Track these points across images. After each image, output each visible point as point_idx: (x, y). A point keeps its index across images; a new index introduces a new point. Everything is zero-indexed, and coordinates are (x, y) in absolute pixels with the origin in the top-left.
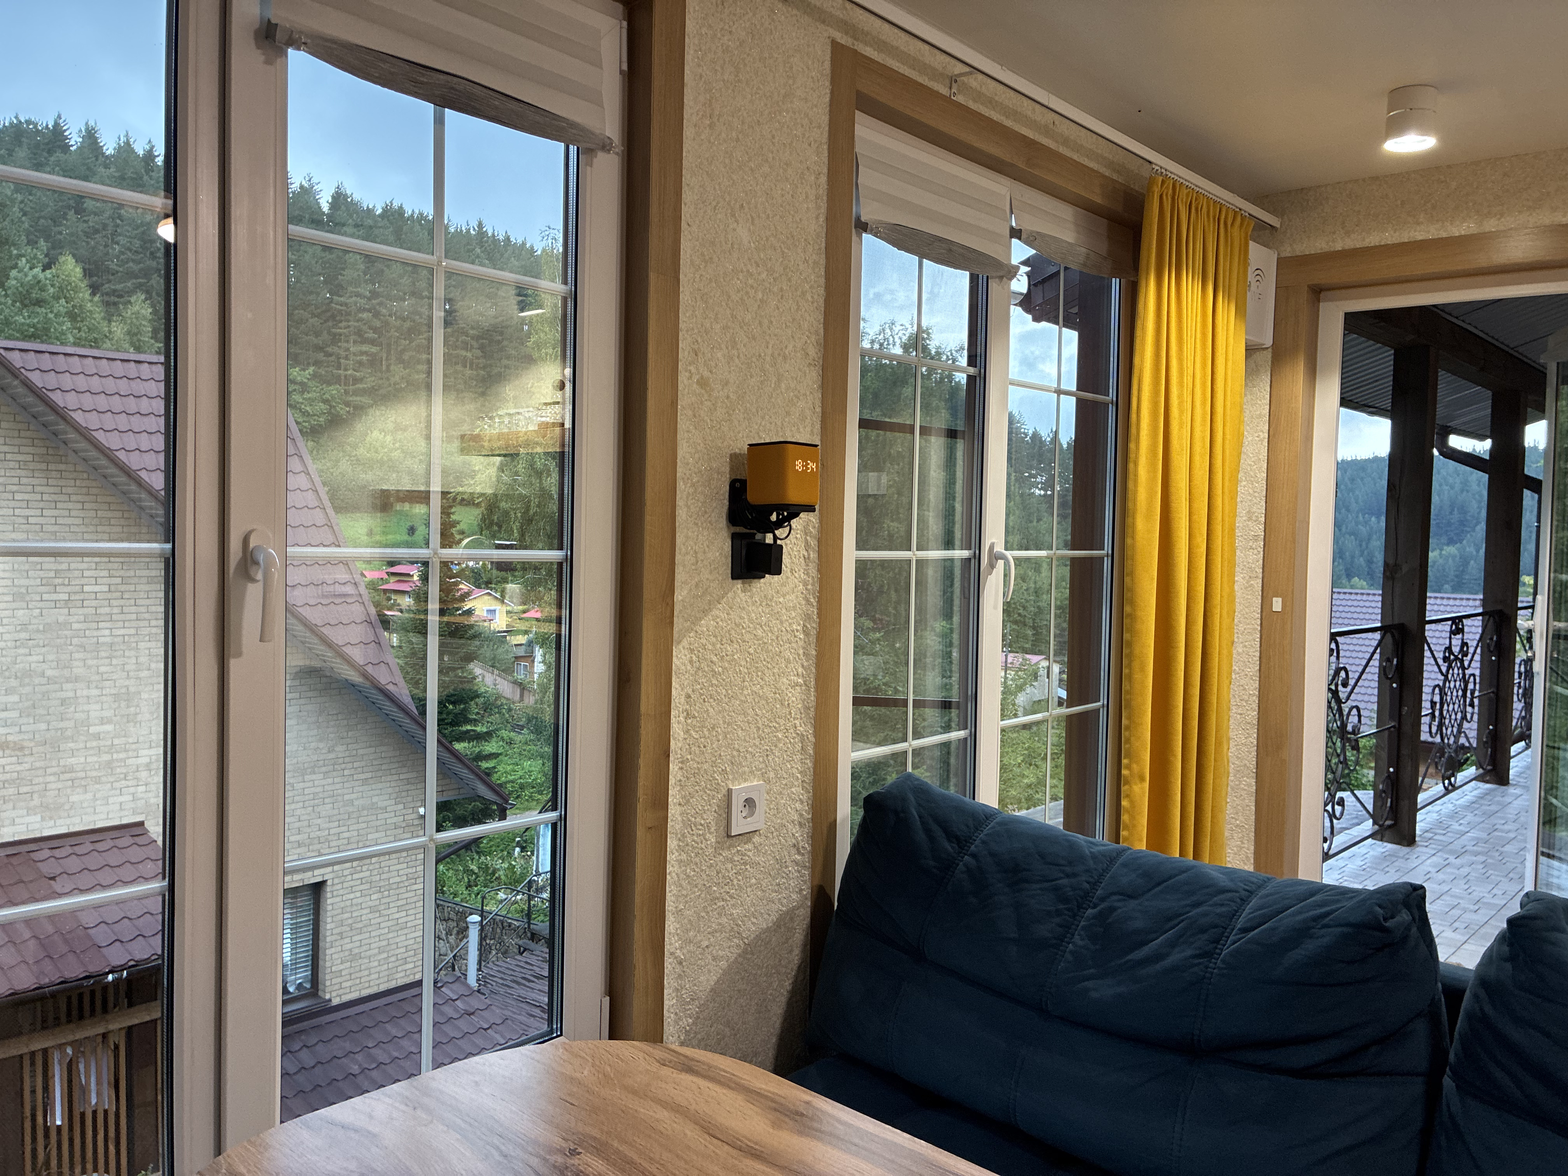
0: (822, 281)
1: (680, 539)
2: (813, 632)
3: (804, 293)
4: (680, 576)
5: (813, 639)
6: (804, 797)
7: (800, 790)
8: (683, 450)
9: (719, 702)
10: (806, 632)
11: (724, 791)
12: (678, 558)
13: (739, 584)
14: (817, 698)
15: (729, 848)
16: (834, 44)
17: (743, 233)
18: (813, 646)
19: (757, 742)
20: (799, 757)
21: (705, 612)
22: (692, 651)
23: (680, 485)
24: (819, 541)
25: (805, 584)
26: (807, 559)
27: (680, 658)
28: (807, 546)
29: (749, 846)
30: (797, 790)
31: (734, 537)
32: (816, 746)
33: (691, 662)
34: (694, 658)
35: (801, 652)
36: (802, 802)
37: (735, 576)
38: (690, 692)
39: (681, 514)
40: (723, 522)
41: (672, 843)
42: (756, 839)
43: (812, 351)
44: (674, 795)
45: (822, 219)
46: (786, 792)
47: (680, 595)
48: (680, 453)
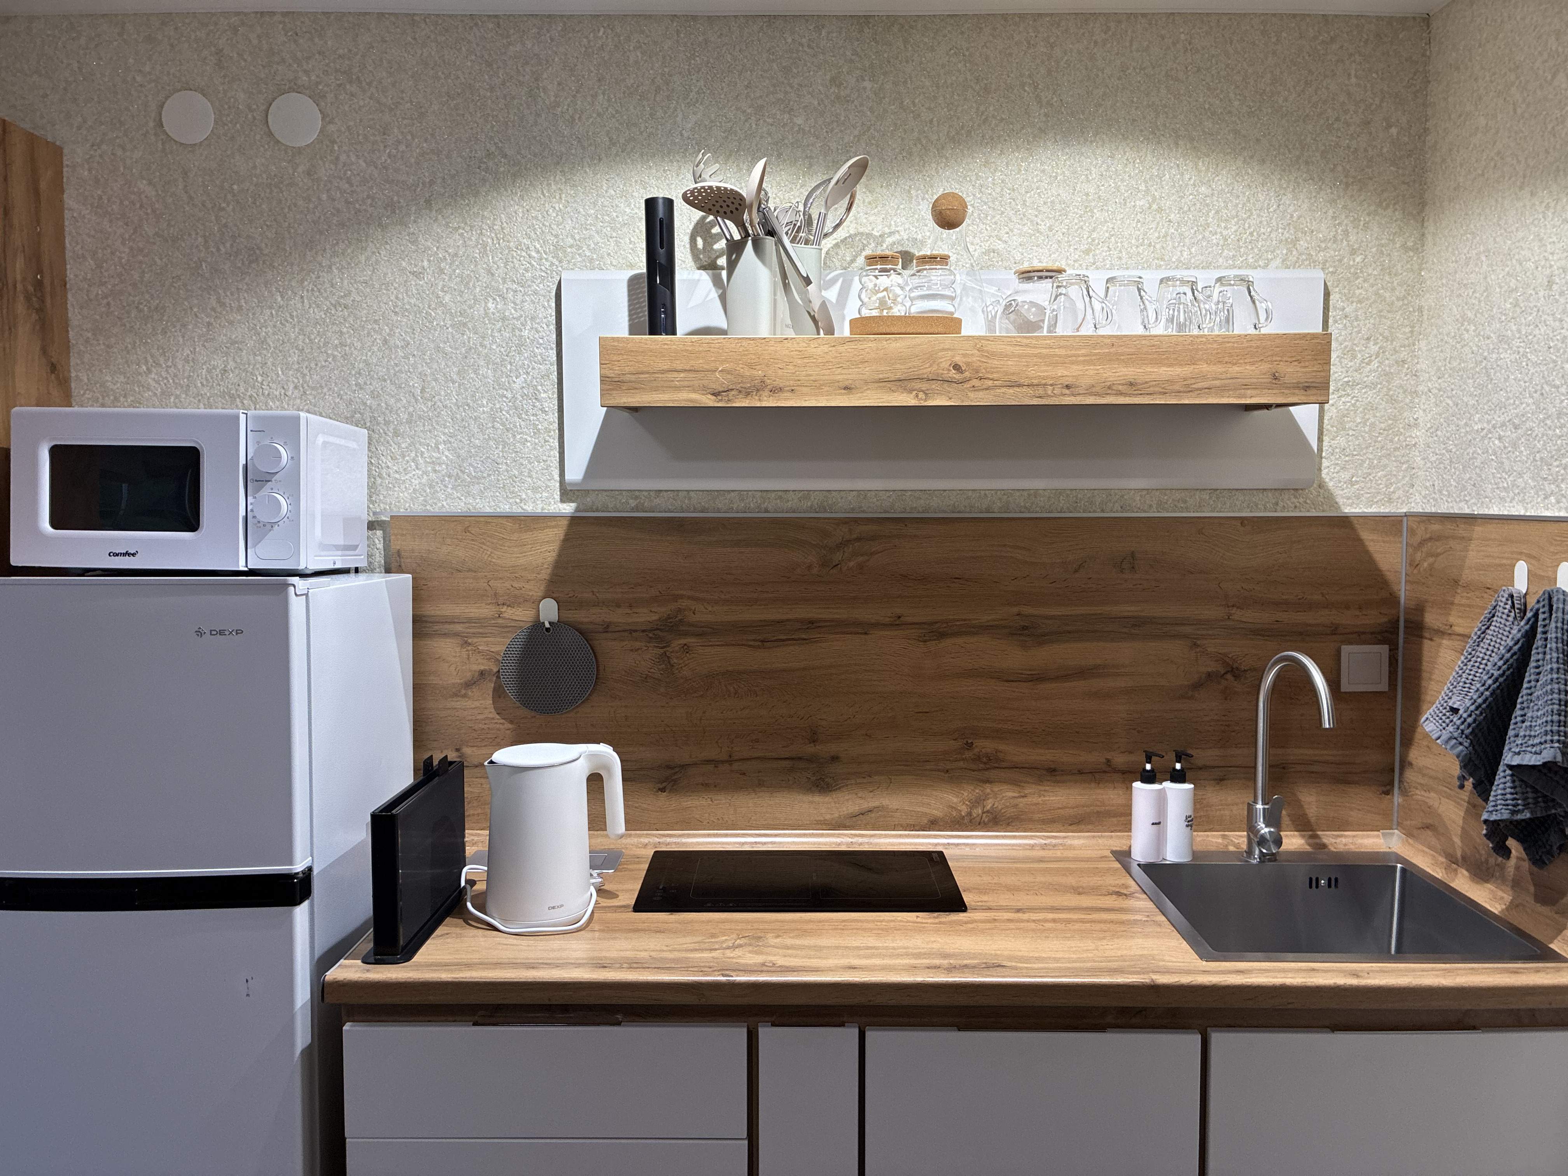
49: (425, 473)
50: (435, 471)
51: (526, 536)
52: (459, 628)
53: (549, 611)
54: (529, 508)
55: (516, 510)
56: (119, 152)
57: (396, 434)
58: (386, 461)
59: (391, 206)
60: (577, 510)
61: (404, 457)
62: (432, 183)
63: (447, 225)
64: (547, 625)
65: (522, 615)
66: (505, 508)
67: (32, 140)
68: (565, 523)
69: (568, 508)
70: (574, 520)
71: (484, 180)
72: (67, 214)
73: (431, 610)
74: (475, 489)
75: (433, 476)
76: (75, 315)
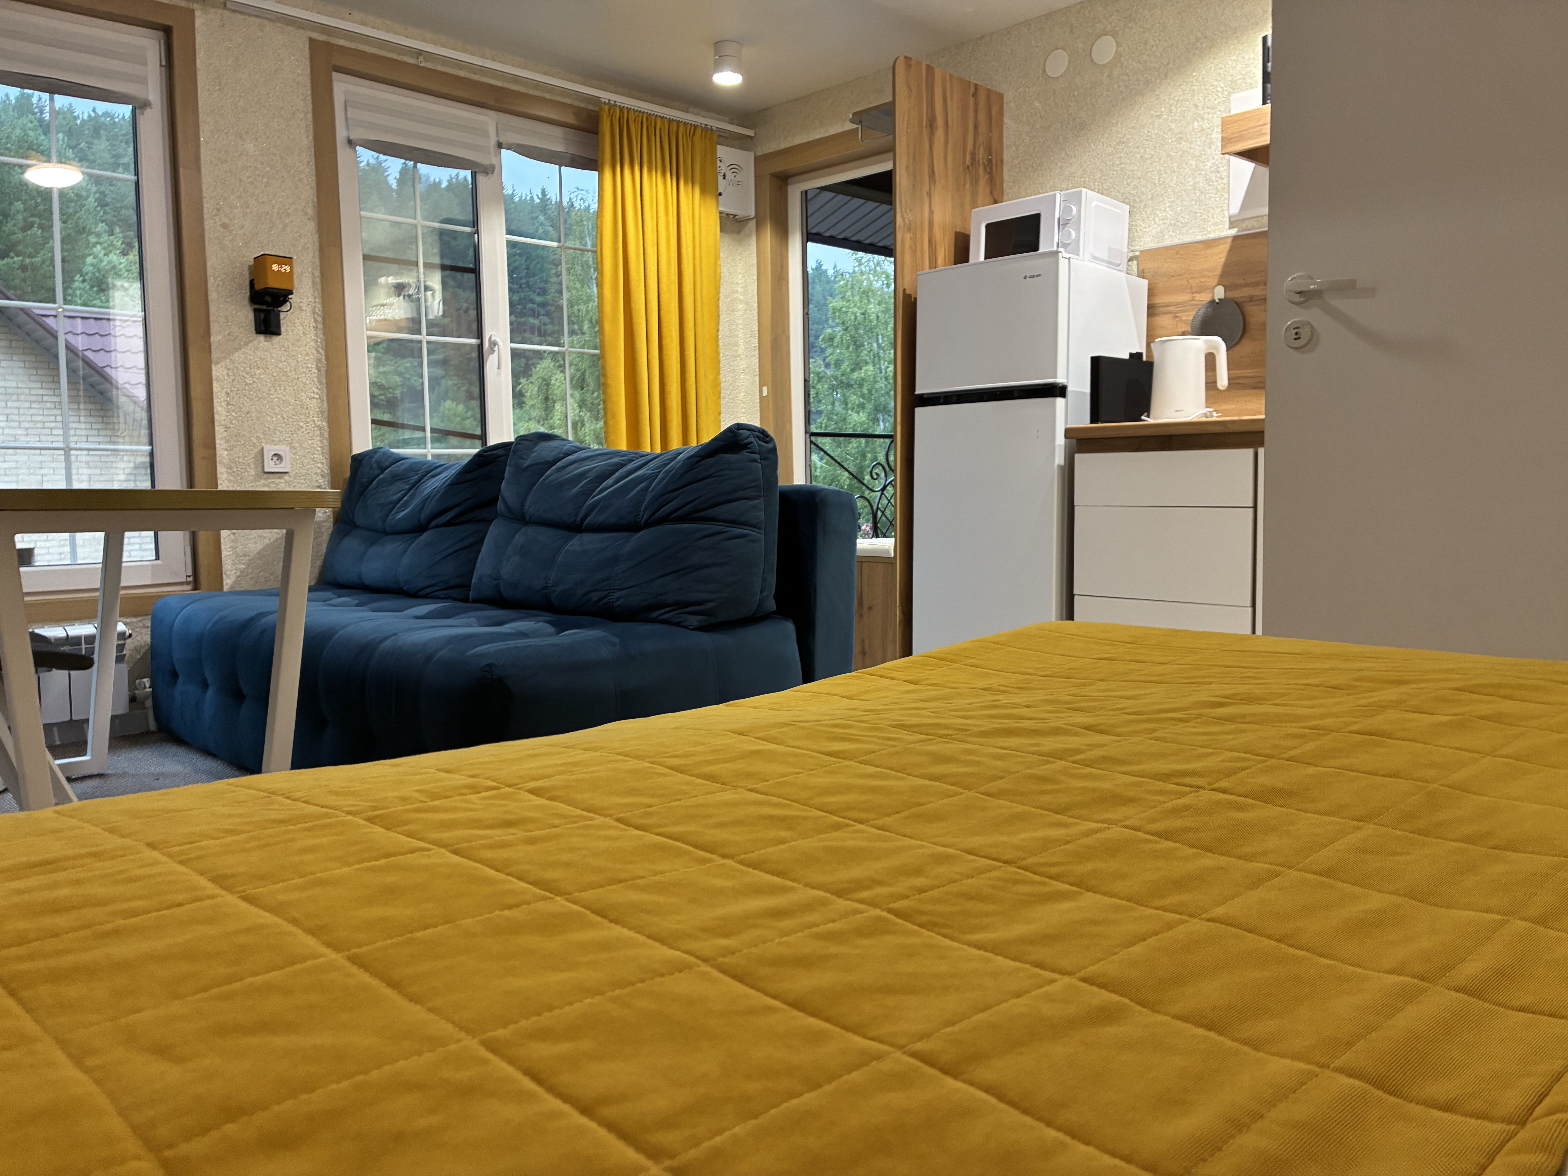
0: (314, 172)
1: (213, 309)
2: (323, 369)
3: (301, 180)
4: (214, 327)
5: (323, 373)
6: (325, 461)
7: (321, 457)
8: (212, 261)
9: (251, 400)
10: (319, 370)
11: (259, 448)
12: (212, 318)
13: (262, 338)
14: (329, 406)
15: (265, 479)
16: (311, 40)
17: (250, 146)
18: (324, 377)
19: (284, 425)
20: (319, 438)
21: (237, 350)
22: (229, 369)
23: (211, 280)
24: (324, 318)
25: (316, 342)
26: (316, 328)
27: (218, 371)
28: (316, 321)
29: (282, 481)
30: (319, 457)
31: (255, 310)
32: (331, 434)
33: (228, 375)
34: (230, 374)
35: (316, 380)
36: (323, 464)
37: (259, 331)
38: (229, 391)
39: (213, 295)
40: (246, 302)
41: (220, 469)
42: (286, 477)
43: (311, 212)
44: (220, 444)
45: (311, 138)
46: (308, 456)
47: (215, 339)
48: (209, 263)
49: (1159, 225)
50: (1164, 224)
51: (1209, 251)
52: (1172, 308)
53: (1219, 293)
54: (1212, 236)
55: (1205, 238)
56: (1027, 90)
57: (1145, 207)
58: (1140, 222)
59: (1147, 82)
60: (1238, 231)
61: (1148, 218)
62: (1168, 63)
63: (1175, 85)
64: (1217, 301)
65: (1205, 298)
66: (1199, 238)
67: (989, 92)
68: (1230, 240)
69: (1234, 232)
70: (1235, 238)
71: (1194, 54)
72: (1005, 126)
73: (1158, 301)
74: (1184, 230)
75: (1163, 227)
76: (1006, 176)
